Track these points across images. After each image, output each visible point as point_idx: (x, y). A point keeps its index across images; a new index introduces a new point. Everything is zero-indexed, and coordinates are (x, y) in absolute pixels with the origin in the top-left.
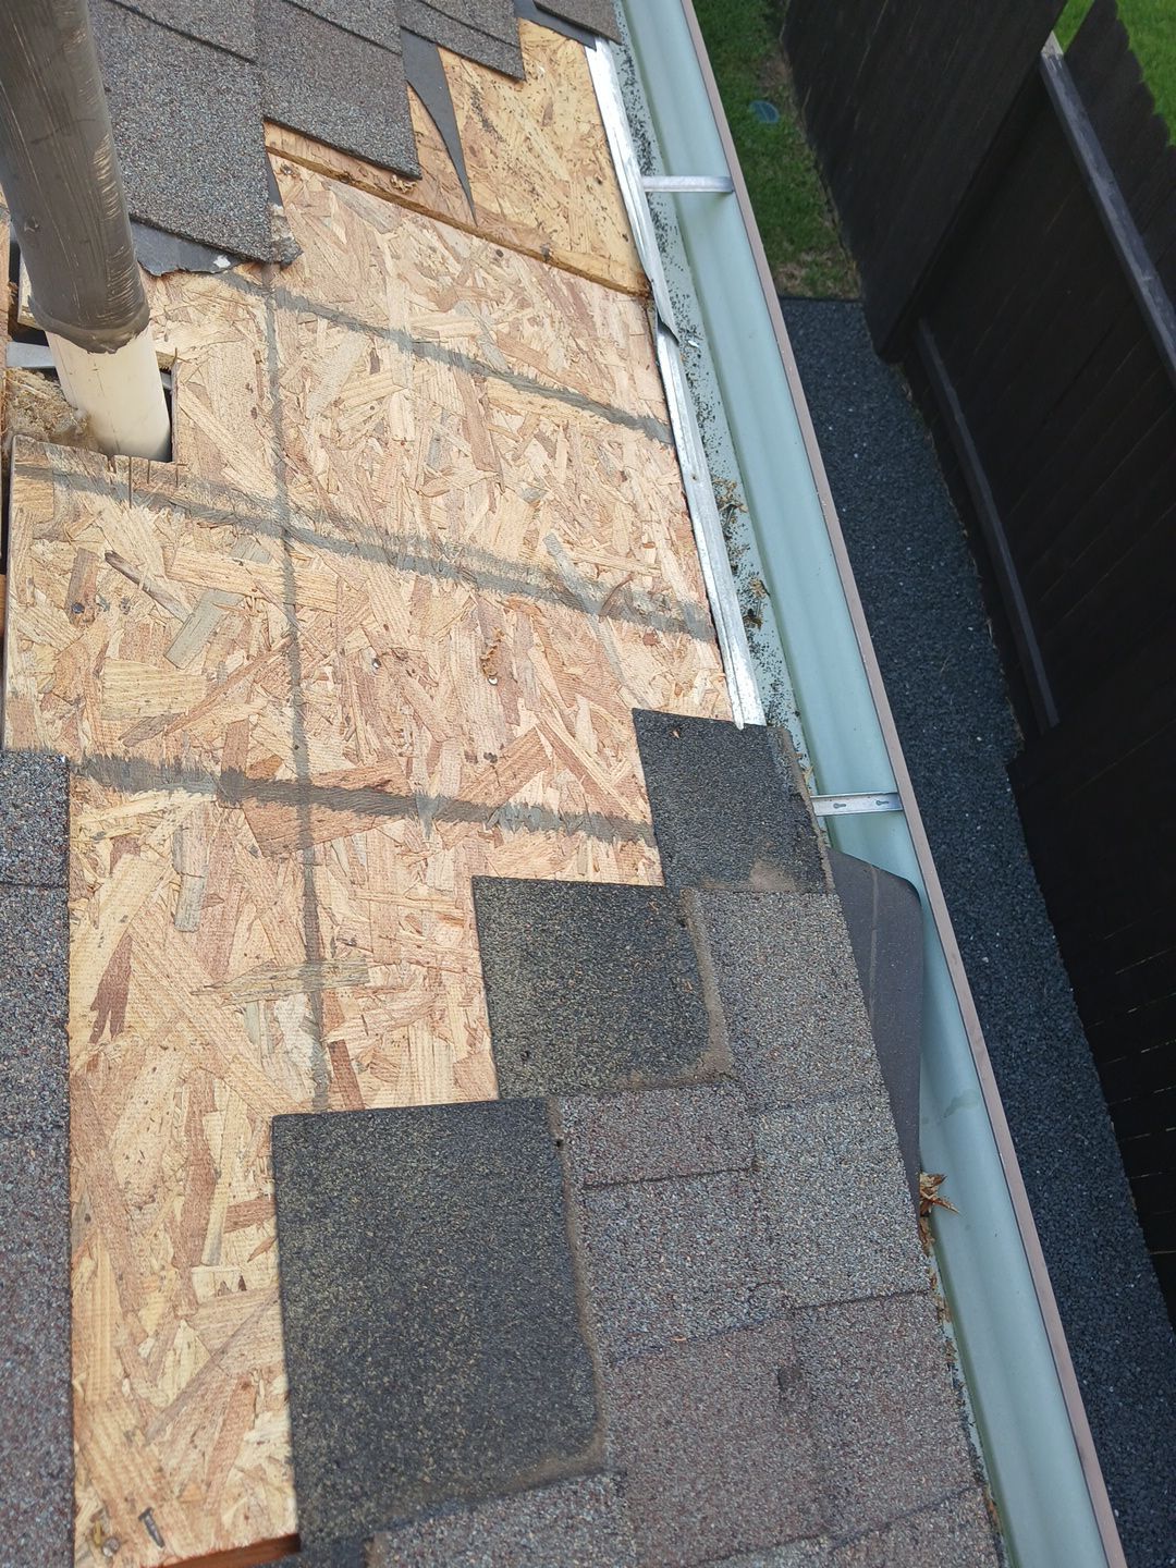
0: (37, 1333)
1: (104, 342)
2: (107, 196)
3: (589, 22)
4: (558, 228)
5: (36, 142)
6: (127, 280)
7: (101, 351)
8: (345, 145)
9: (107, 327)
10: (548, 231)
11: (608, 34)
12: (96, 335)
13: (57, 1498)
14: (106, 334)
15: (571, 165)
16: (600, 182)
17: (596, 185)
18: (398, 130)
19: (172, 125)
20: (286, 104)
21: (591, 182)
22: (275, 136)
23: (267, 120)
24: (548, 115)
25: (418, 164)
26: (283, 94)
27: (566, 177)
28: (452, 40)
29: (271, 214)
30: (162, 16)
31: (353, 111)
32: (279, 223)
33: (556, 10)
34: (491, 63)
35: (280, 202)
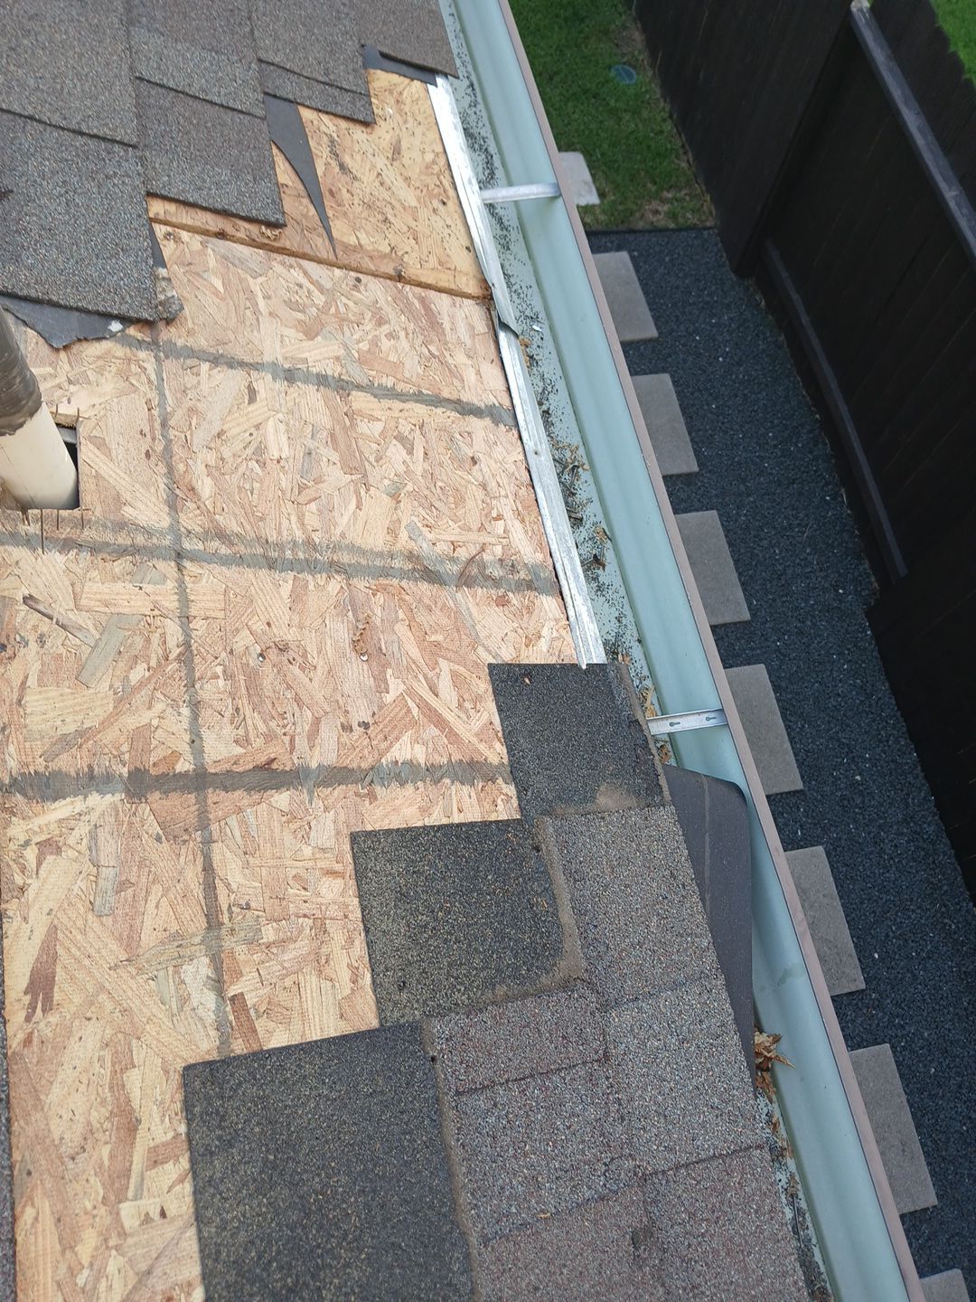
1: (4, 427)
3: (430, 63)
4: (409, 250)
6: (14, 377)
7: (3, 434)
8: (219, 206)
9: (5, 416)
10: (400, 254)
11: (447, 70)
14: (5, 421)
15: (418, 192)
16: (444, 203)
17: (441, 206)
18: (264, 185)
19: (68, 212)
20: (166, 179)
21: (436, 204)
22: (157, 208)
23: (150, 195)
24: (397, 151)
25: (284, 213)
26: (164, 170)
27: (414, 203)
28: (310, 98)
29: (157, 277)
30: (56, 119)
31: (225, 175)
32: (164, 284)
33: (400, 56)
34: (345, 113)
35: (164, 265)
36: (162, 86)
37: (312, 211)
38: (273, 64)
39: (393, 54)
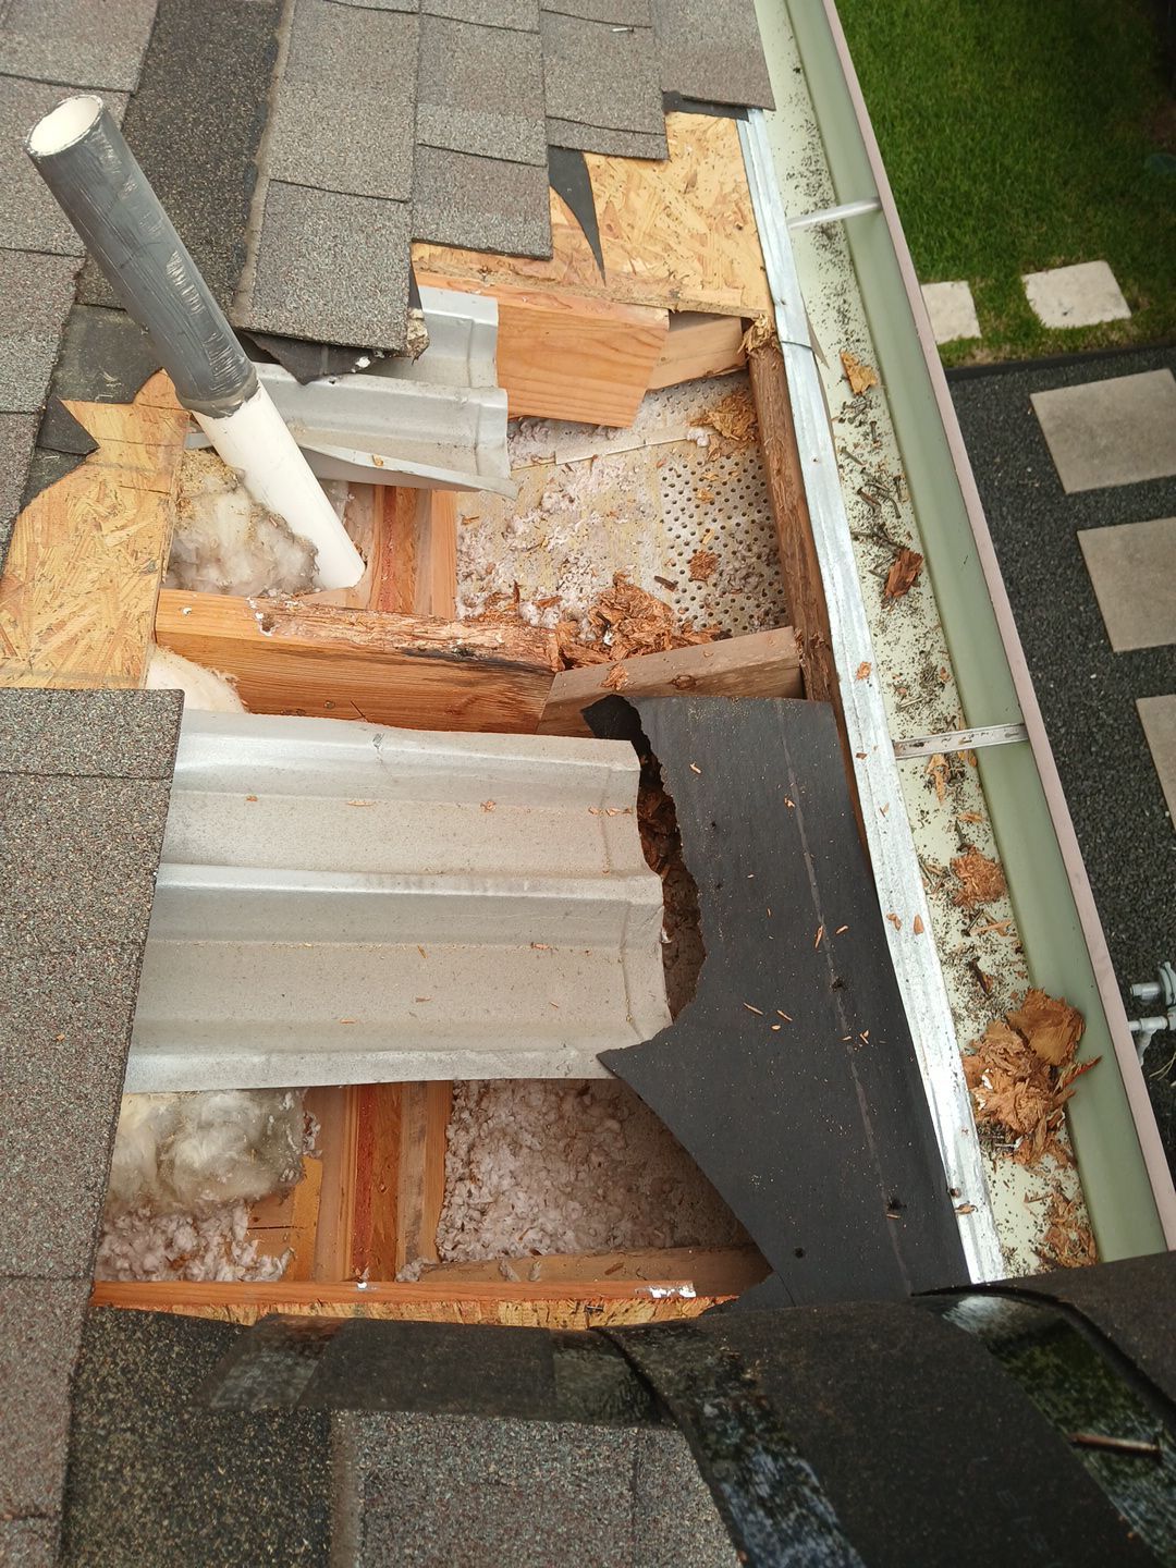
0: (94, 1086)
1: (222, 409)
2: (188, 297)
3: (741, 100)
4: (691, 273)
5: (122, 266)
6: (226, 359)
7: (222, 416)
8: (483, 246)
9: (221, 396)
10: (678, 277)
11: (761, 104)
12: (214, 404)
13: (89, 1204)
14: (222, 402)
15: (710, 220)
16: (740, 228)
17: (736, 231)
18: (535, 227)
19: (334, 263)
20: (434, 227)
21: (730, 229)
22: (423, 251)
23: (414, 241)
24: (691, 184)
25: (551, 247)
26: (433, 219)
27: (703, 229)
28: (599, 145)
29: (410, 318)
30: (335, 186)
31: (495, 218)
32: (417, 323)
33: (707, 98)
34: (636, 154)
35: (420, 307)
36: (444, 149)
37: (585, 245)
38: (563, 119)
39: (699, 96)
